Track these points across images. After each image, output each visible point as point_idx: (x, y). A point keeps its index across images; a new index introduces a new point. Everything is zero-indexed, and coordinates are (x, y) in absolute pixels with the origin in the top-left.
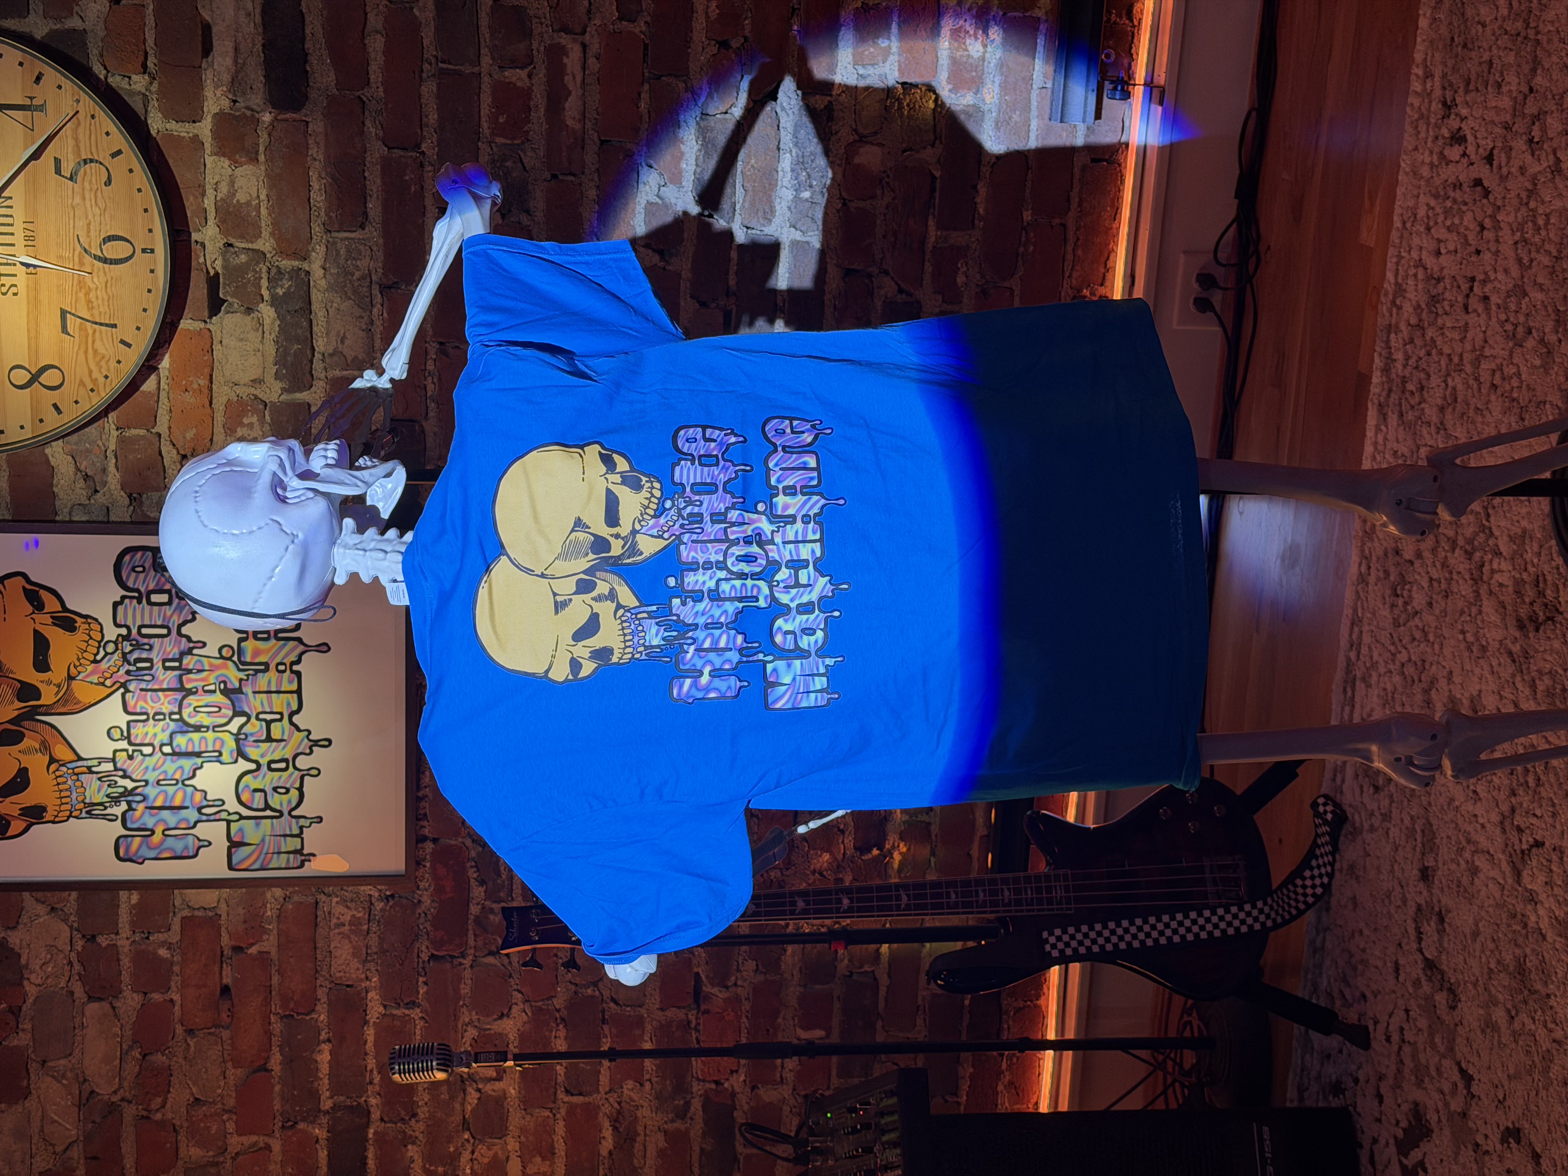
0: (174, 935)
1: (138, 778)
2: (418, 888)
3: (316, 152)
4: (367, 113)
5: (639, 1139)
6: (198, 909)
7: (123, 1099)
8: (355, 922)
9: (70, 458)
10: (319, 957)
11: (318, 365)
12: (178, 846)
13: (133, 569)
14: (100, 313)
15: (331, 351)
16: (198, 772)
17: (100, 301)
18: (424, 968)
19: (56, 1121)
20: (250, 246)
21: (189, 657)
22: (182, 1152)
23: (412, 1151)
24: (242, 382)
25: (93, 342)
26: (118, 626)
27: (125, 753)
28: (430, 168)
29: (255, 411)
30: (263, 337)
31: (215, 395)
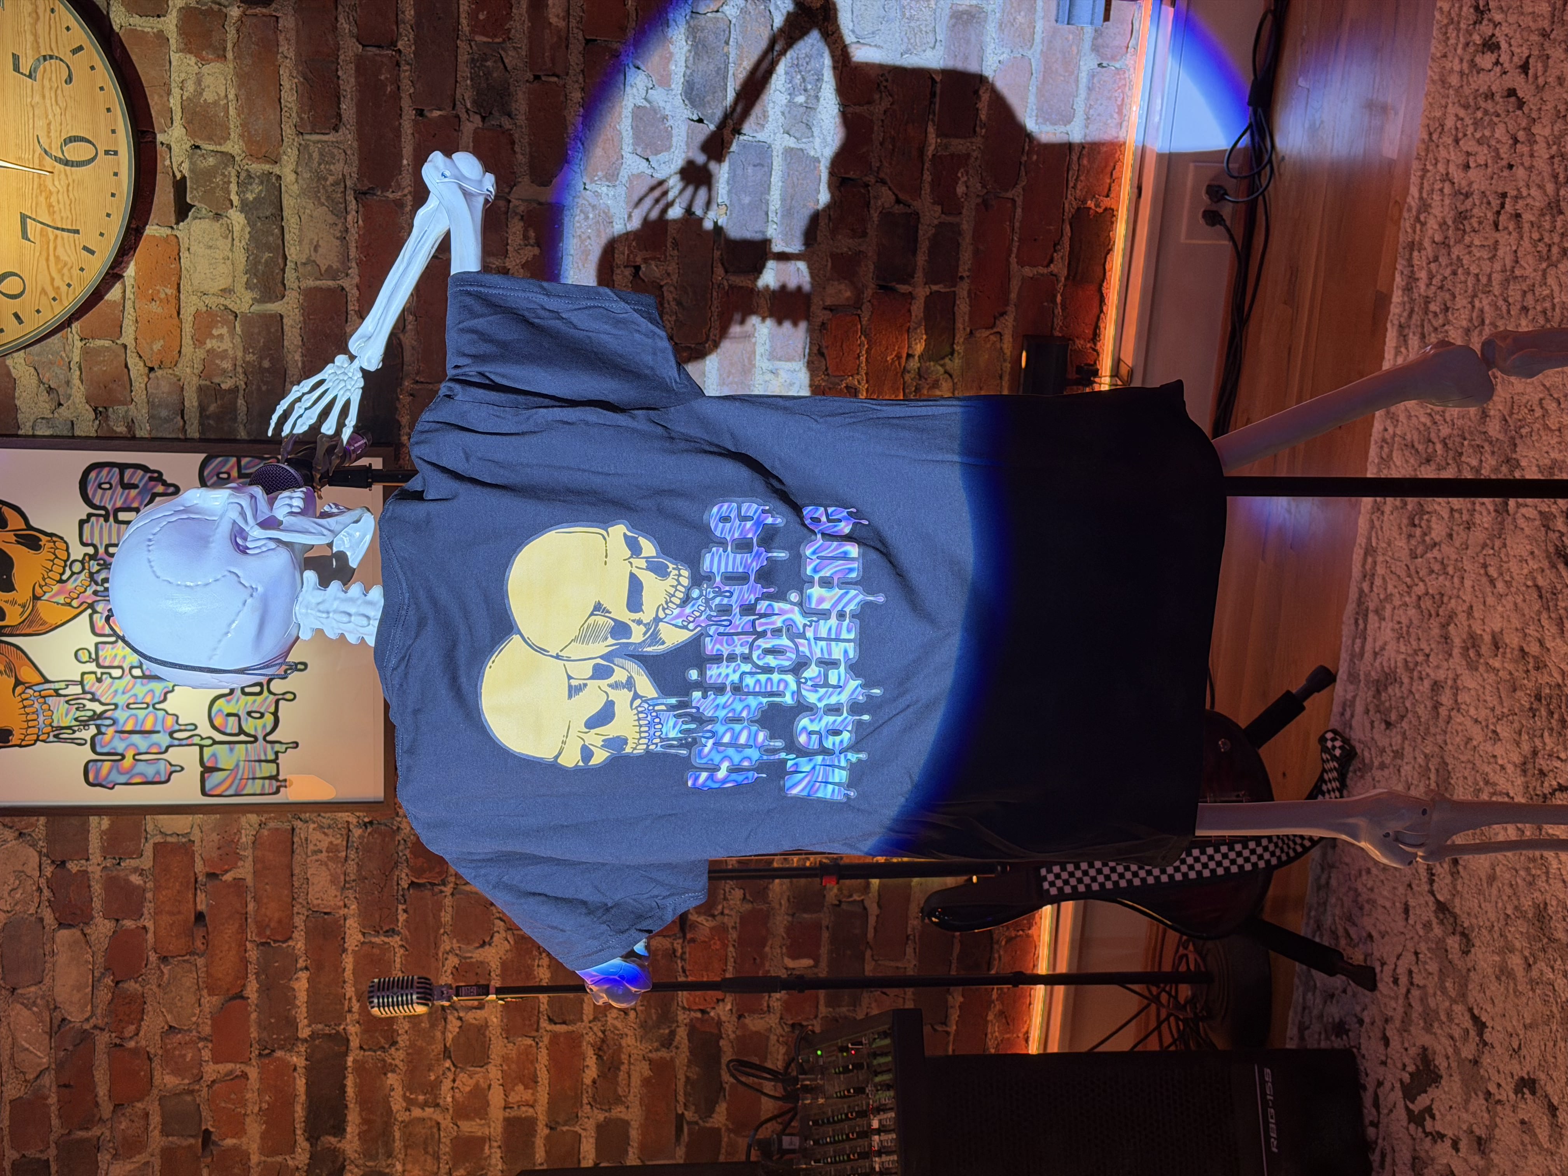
0: (146, 861)
1: (108, 701)
2: (397, 815)
3: (287, 51)
4: (340, 7)
5: (624, 1068)
6: (171, 835)
7: (95, 1027)
8: (332, 849)
9: (32, 370)
10: (296, 884)
11: (290, 275)
12: (150, 771)
13: (99, 486)
14: (62, 218)
15: (304, 260)
16: (169, 696)
17: (61, 206)
18: (403, 896)
19: (27, 1049)
20: (219, 148)
22: (157, 1080)
23: (392, 1079)
24: (212, 291)
25: (55, 248)
26: (84, 544)
27: (93, 676)
28: (407, 67)
29: (225, 322)
30: (233, 245)
31: (183, 304)
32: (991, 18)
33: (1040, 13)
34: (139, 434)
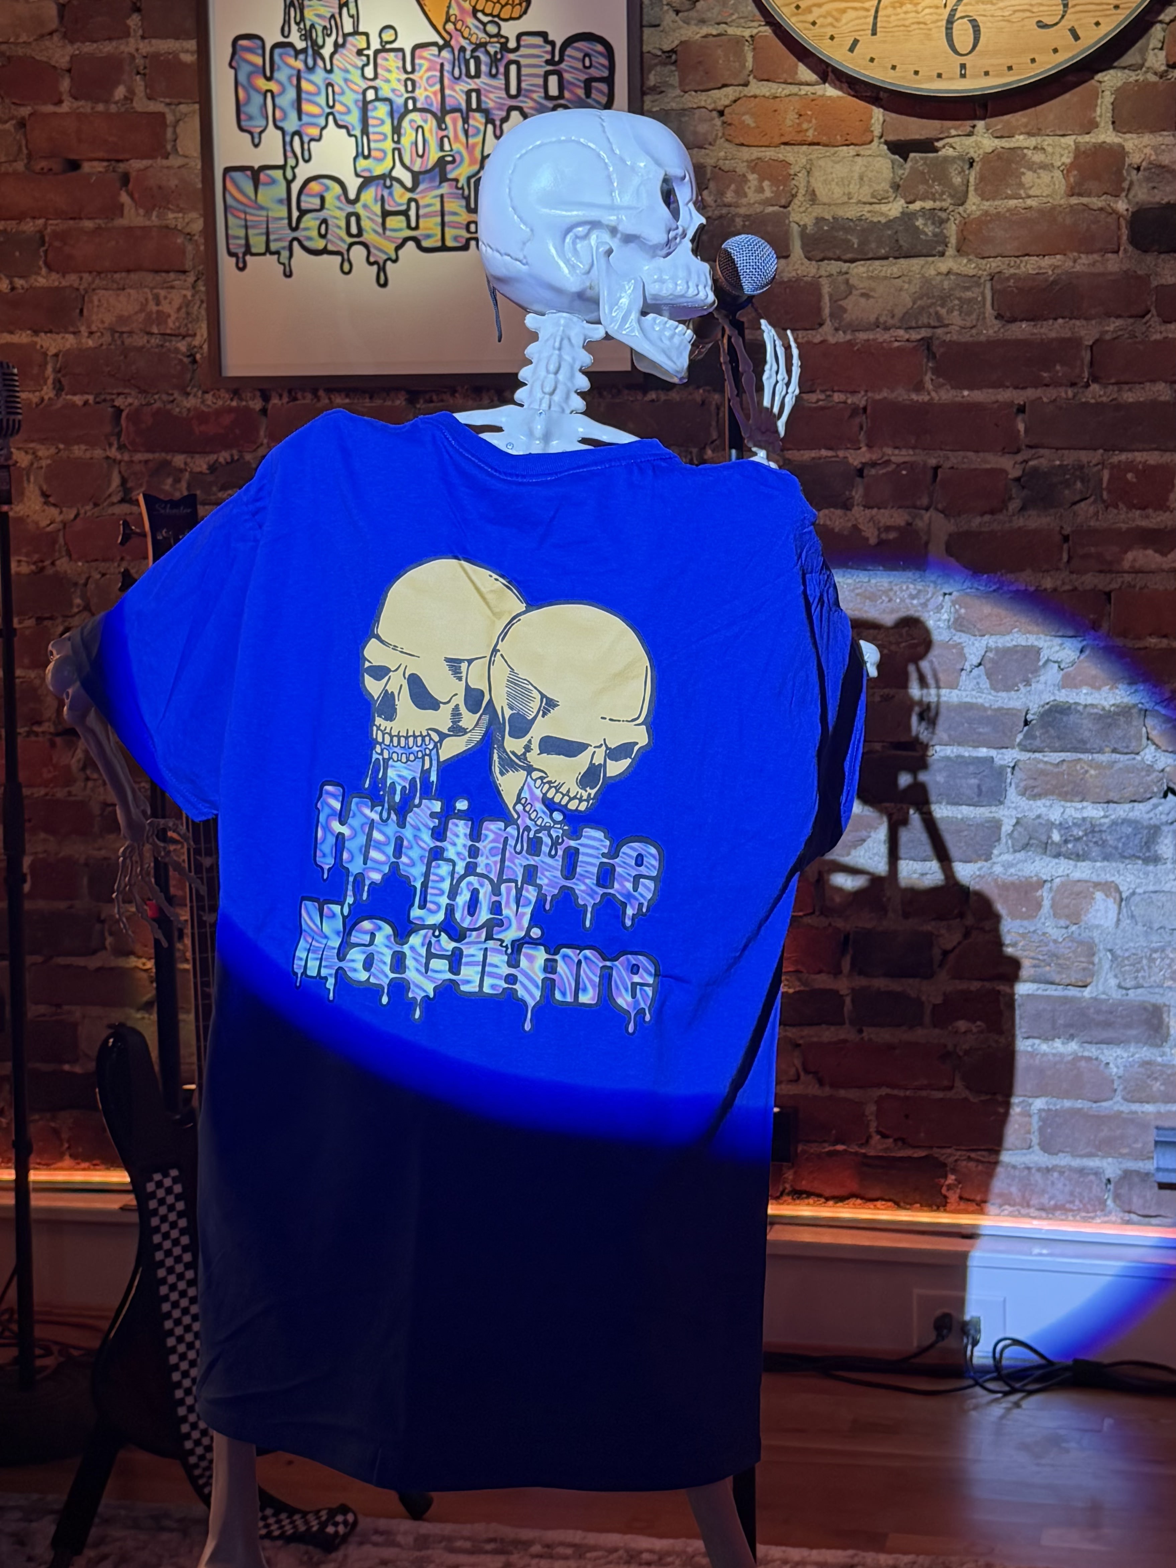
0: (142, 104)
1: (335, 62)
2: (205, 392)
3: (1083, 263)
4: (1131, 321)
6: (175, 132)
8: (162, 317)
10: (117, 276)
11: (834, 267)
12: (253, 108)
13: (587, 55)
14: (889, 16)
15: (851, 281)
16: (344, 131)
17: (902, 16)
18: (105, 400)
20: (971, 189)
21: (483, 120)
24: (812, 180)
25: (855, 9)
26: (519, 37)
27: (364, 45)
28: (1070, 394)
29: (777, 194)
30: (865, 203)
31: (796, 148)
32: (1155, 1051)
33: (1163, 1108)
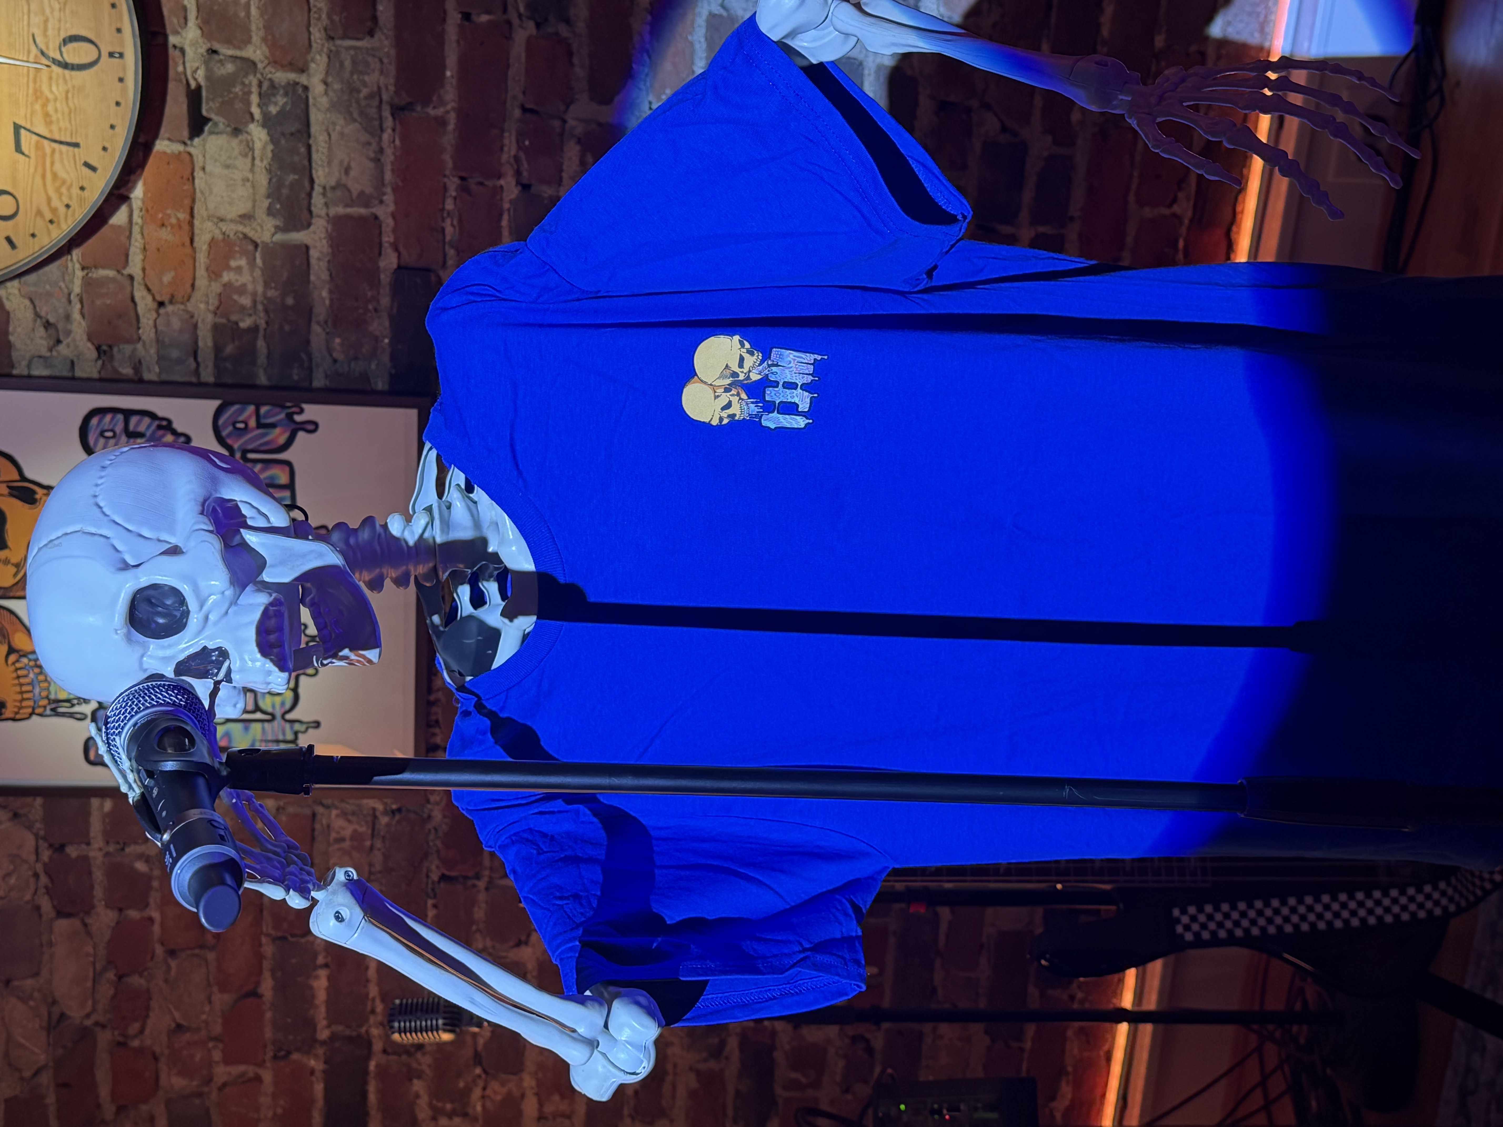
0: (153, 848)
2: (428, 802)
7: (97, 1024)
8: (356, 836)
9: (27, 302)
11: (318, 201)
13: (102, 434)
14: (60, 129)
15: (333, 184)
17: (60, 115)
18: (433, 890)
19: (24, 1046)
20: (238, 53)
22: (163, 1080)
23: (418, 1086)
24: (229, 217)
29: (244, 253)
30: (253, 165)
31: (196, 231)
34: (147, 376)
